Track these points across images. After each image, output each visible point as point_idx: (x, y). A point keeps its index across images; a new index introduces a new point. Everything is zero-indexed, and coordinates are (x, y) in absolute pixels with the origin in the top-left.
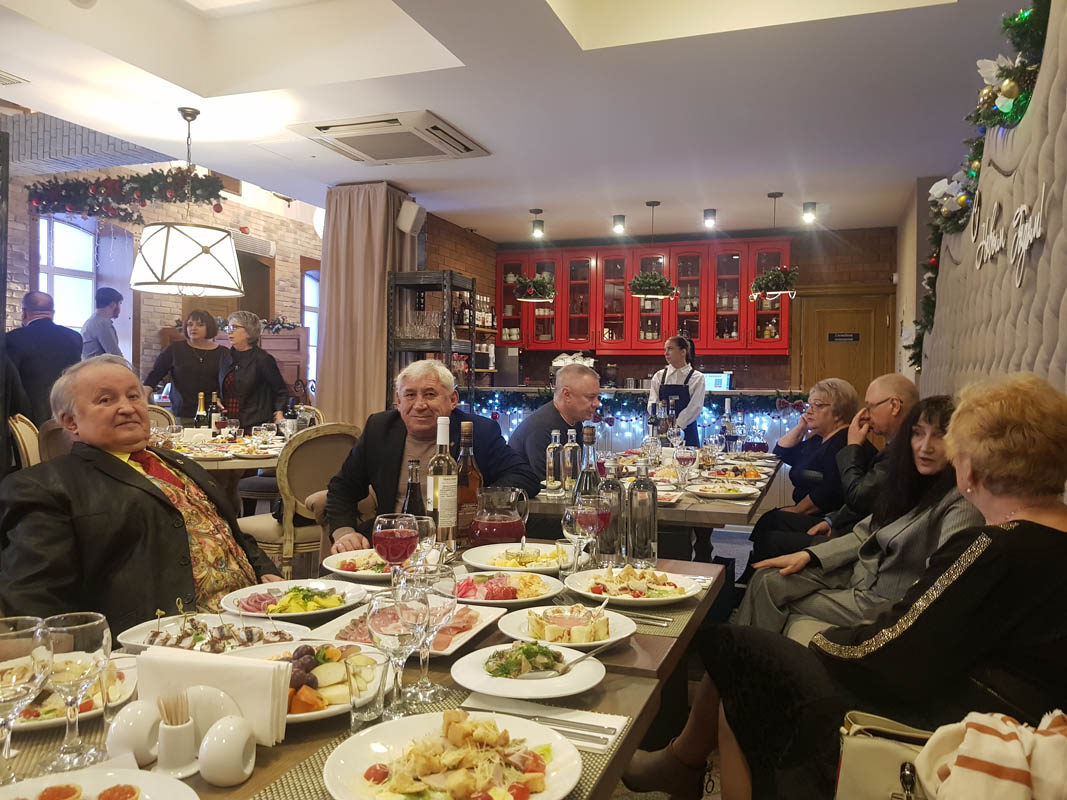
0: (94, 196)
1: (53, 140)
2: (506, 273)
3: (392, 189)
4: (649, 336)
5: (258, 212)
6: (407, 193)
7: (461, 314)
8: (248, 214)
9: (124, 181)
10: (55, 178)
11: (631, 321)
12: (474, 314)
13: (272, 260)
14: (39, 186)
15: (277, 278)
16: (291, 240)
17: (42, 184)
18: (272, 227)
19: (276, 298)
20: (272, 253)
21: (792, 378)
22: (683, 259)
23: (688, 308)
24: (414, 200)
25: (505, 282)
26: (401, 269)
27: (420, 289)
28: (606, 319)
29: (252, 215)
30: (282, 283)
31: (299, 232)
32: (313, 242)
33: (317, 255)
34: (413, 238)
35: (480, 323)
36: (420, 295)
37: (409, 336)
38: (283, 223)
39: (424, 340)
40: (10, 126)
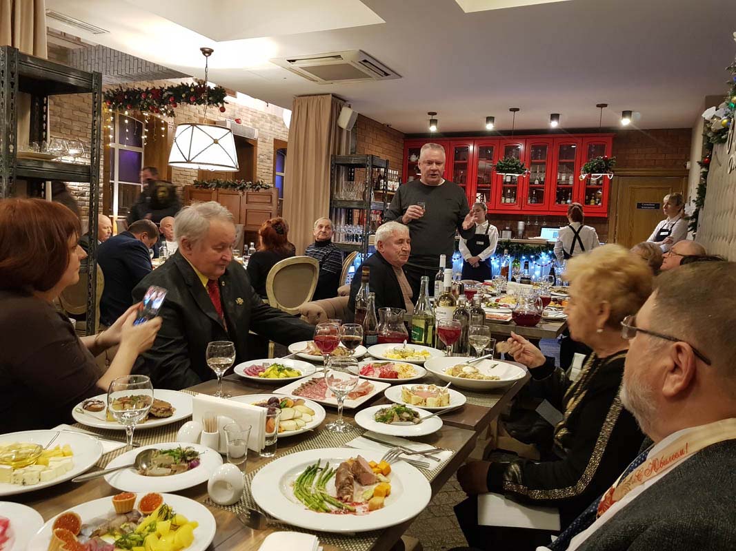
0: (145, 99)
1: (120, 62)
2: (411, 154)
3: (335, 99)
4: (508, 200)
5: (248, 109)
6: (345, 101)
7: (379, 182)
8: (241, 110)
9: (164, 91)
10: (121, 87)
11: (496, 189)
12: (387, 183)
13: (255, 141)
14: (111, 92)
15: (258, 153)
16: (268, 128)
17: (113, 91)
18: (256, 119)
19: (258, 166)
20: (256, 137)
21: (609, 233)
22: (535, 147)
23: (537, 182)
24: (350, 107)
25: (409, 160)
26: (339, 153)
27: (350, 167)
28: (478, 187)
29: (243, 110)
30: (261, 156)
31: (273, 123)
32: (283, 129)
33: (285, 138)
34: (348, 132)
35: (391, 189)
36: (351, 170)
37: (343, 198)
38: (263, 116)
39: (353, 201)
40: (93, 53)
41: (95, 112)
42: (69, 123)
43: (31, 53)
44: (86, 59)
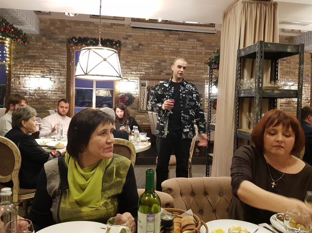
40: (306, 35)
41: (300, 63)
42: (293, 70)
43: (271, 42)
44: (302, 39)
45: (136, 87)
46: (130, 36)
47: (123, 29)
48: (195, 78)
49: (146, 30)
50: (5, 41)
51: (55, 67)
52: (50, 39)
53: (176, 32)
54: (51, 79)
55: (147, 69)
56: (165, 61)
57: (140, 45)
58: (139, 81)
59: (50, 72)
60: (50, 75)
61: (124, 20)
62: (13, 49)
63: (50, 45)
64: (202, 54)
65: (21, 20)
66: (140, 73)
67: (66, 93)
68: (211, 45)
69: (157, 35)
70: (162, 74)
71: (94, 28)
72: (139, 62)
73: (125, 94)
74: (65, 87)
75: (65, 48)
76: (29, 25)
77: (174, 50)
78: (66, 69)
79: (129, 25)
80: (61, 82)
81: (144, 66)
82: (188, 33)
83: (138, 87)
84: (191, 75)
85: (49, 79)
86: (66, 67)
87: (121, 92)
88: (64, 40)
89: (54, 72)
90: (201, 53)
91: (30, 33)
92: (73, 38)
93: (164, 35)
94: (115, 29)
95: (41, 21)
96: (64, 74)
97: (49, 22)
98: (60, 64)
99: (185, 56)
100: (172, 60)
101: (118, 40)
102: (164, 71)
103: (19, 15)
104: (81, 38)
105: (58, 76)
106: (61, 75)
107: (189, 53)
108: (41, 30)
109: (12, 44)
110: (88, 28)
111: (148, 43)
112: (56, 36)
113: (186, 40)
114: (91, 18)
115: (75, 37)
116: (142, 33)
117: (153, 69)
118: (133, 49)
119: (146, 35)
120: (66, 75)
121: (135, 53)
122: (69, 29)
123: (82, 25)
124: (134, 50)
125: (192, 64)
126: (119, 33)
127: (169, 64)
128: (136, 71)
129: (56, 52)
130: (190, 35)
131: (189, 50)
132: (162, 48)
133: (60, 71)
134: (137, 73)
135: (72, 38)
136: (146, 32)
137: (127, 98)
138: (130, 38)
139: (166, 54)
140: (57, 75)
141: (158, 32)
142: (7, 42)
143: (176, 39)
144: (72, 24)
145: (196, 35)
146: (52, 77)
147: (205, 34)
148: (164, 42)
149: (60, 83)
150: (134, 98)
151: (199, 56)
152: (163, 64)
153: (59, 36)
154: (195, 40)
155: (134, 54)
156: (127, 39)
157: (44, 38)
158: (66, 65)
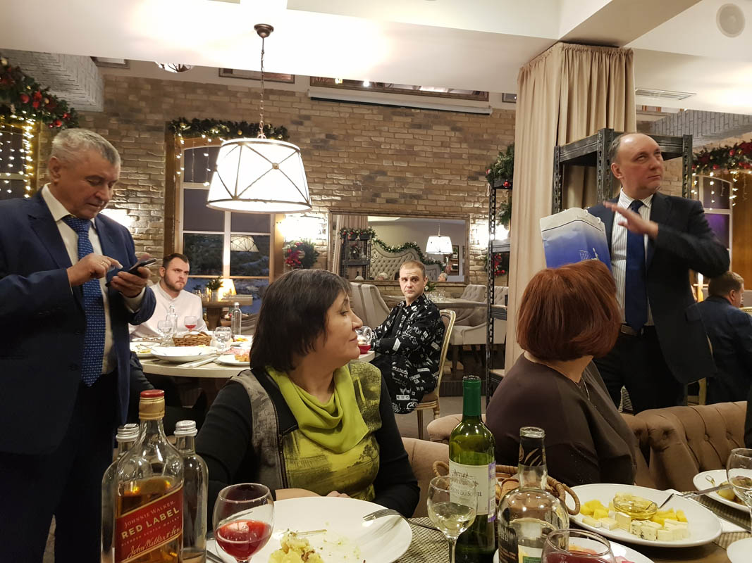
0: (733, 156)
10: (706, 149)
17: (697, 154)
45: (321, 229)
46: (308, 118)
47: (292, 103)
48: (447, 209)
49: (341, 104)
50: (24, 127)
51: (138, 186)
52: (128, 122)
53: (408, 110)
54: (129, 211)
55: (344, 190)
56: (384, 173)
57: (329, 136)
58: (327, 216)
59: (127, 197)
60: (128, 203)
61: (294, 83)
62: (42, 144)
63: (127, 136)
64: (463, 157)
65: (66, 78)
66: (330, 198)
67: (163, 243)
68: (481, 138)
69: (366, 117)
70: (378, 200)
71: (226, 99)
72: (327, 173)
73: (297, 245)
74: (162, 231)
75: (162, 145)
76: (83, 92)
77: (404, 149)
78: (164, 190)
79: (306, 95)
80: (152, 218)
81: (339, 184)
82: (432, 112)
83: (327, 228)
84: (439, 203)
85: (125, 211)
86: (163, 184)
87: (288, 241)
88: (158, 125)
89: (136, 195)
90: (460, 157)
91: (81, 108)
92: (180, 121)
93: (382, 116)
94: (274, 102)
95: (107, 83)
96: (160, 202)
97: (126, 85)
98: (150, 179)
99: (426, 163)
100: (398, 170)
101: (282, 127)
102: (383, 195)
103: (62, 69)
104: (198, 121)
105: (147, 205)
106: (152, 202)
107: (435, 155)
108: (107, 102)
109: (39, 132)
110: (213, 98)
111: (347, 132)
112: (141, 117)
113: (428, 127)
114: (220, 76)
115: (184, 119)
116: (333, 111)
117: (358, 190)
118: (314, 146)
119: (342, 115)
120: (164, 202)
121: (318, 154)
122: (172, 101)
123: (199, 91)
124: (317, 148)
125: (442, 179)
126: (282, 110)
127: (393, 179)
128: (320, 195)
129: (141, 152)
130: (436, 117)
131: (435, 150)
132: (378, 145)
133: (149, 194)
134: (323, 198)
135: (178, 120)
136: (341, 109)
137: (302, 255)
138: (307, 123)
139: (386, 157)
140: (143, 203)
141: (369, 110)
142: (28, 128)
143: (406, 126)
144: (177, 90)
145: (448, 117)
146: (131, 206)
147: (468, 115)
148: (380, 131)
149: (151, 221)
150: (317, 254)
151: (456, 161)
152: (379, 178)
153: (149, 117)
154: (447, 128)
155: (317, 158)
156: (301, 124)
157: (113, 121)
158: (164, 179)
